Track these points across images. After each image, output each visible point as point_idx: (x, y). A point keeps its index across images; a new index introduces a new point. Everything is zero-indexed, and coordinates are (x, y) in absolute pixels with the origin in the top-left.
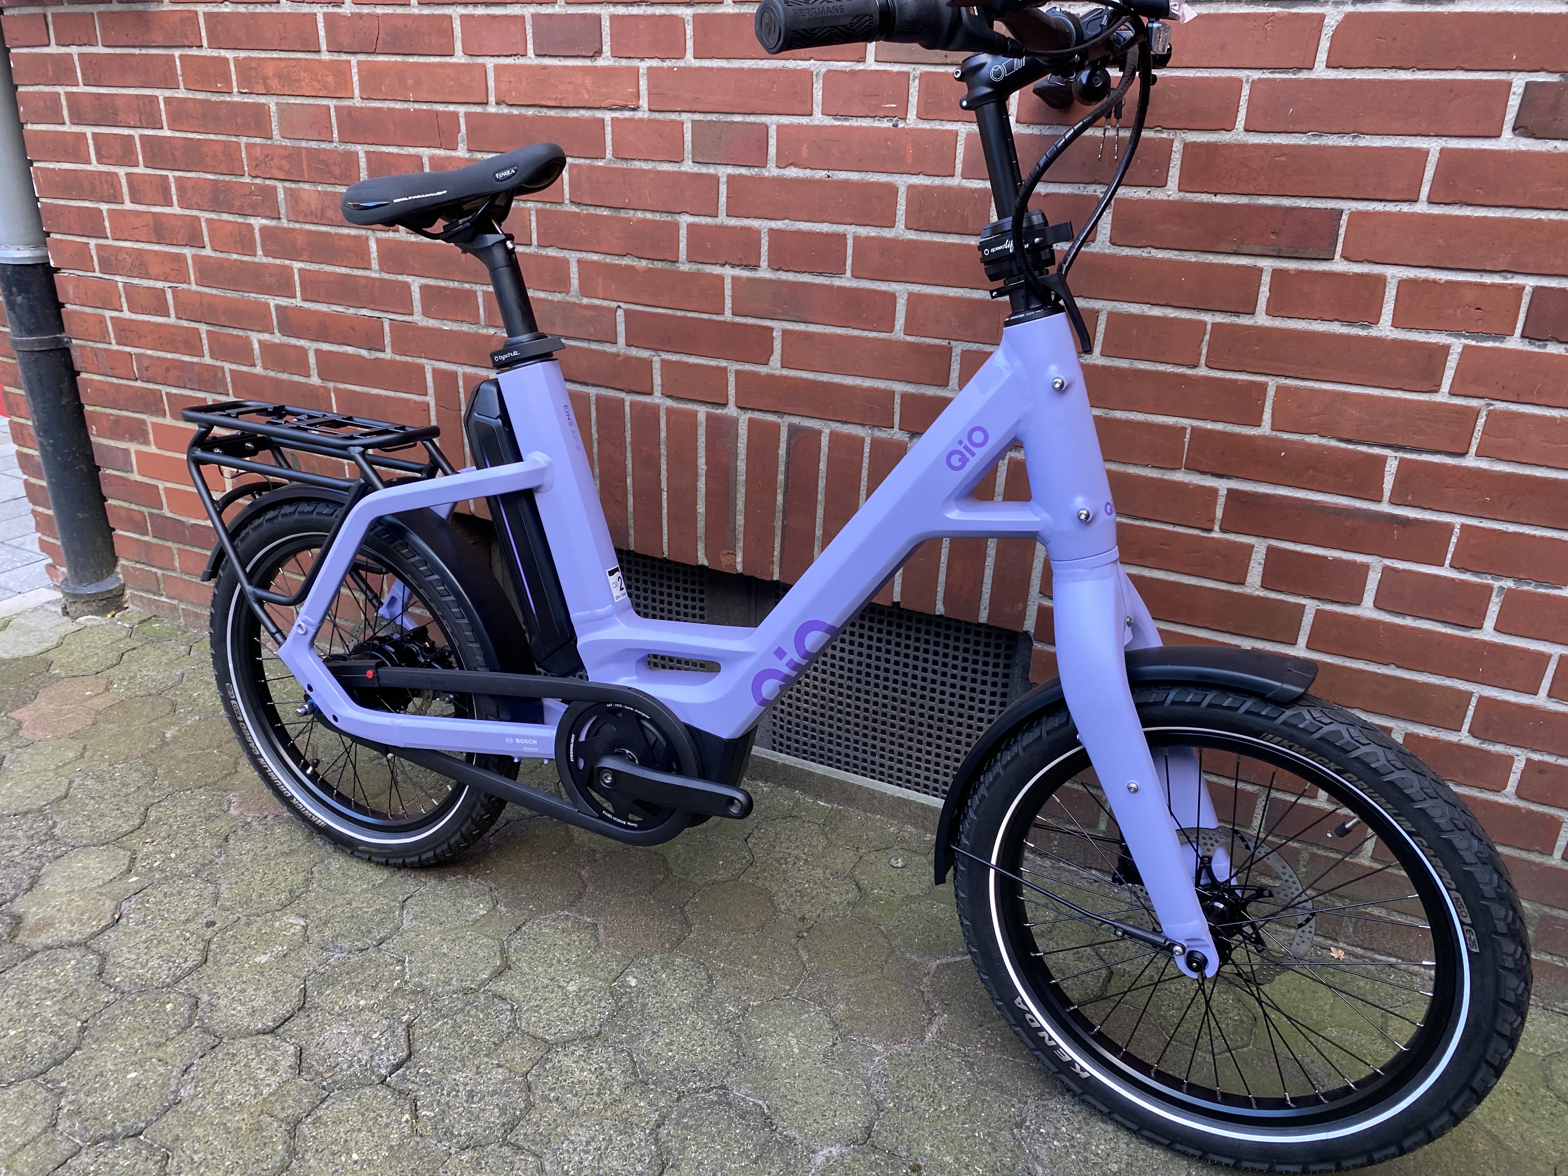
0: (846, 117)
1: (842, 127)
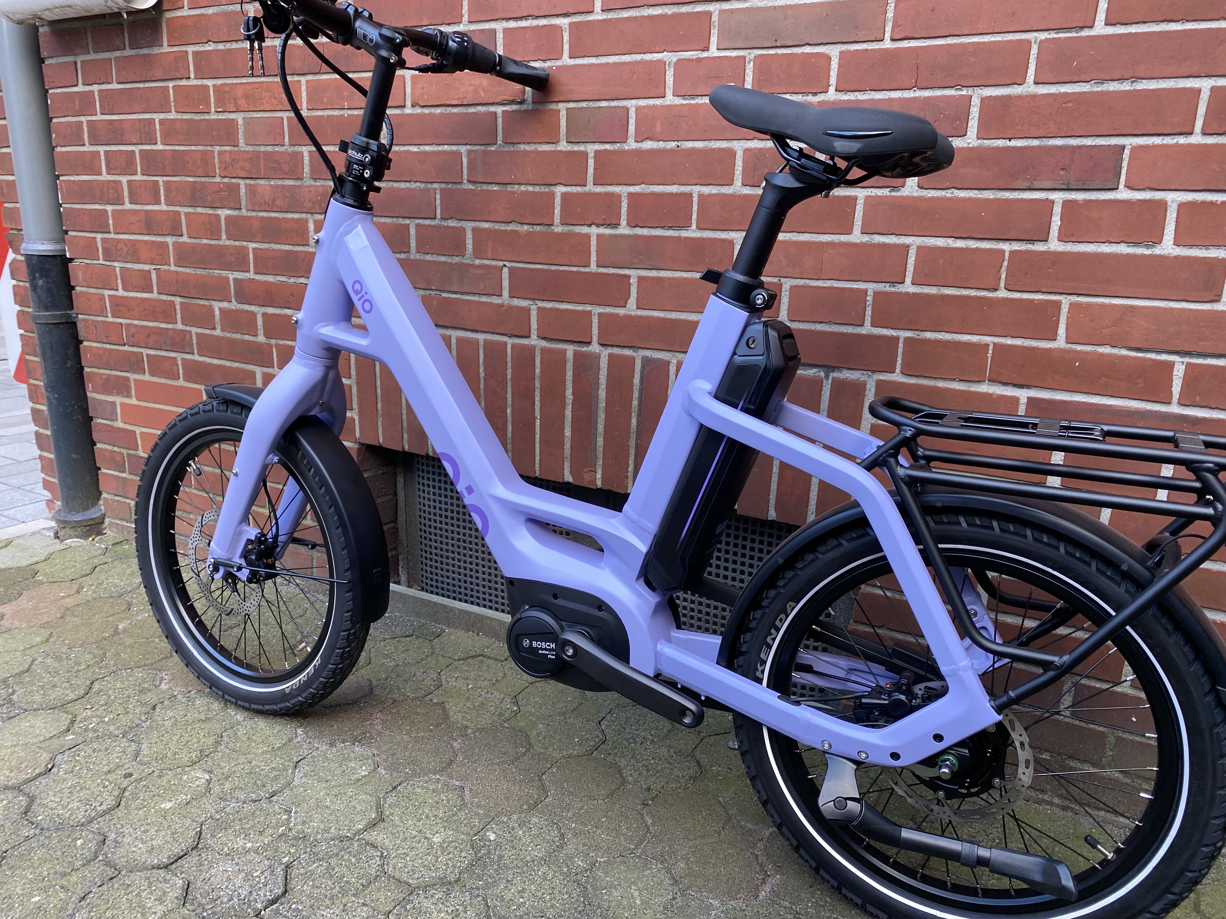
0: (693, 96)
1: (690, 104)
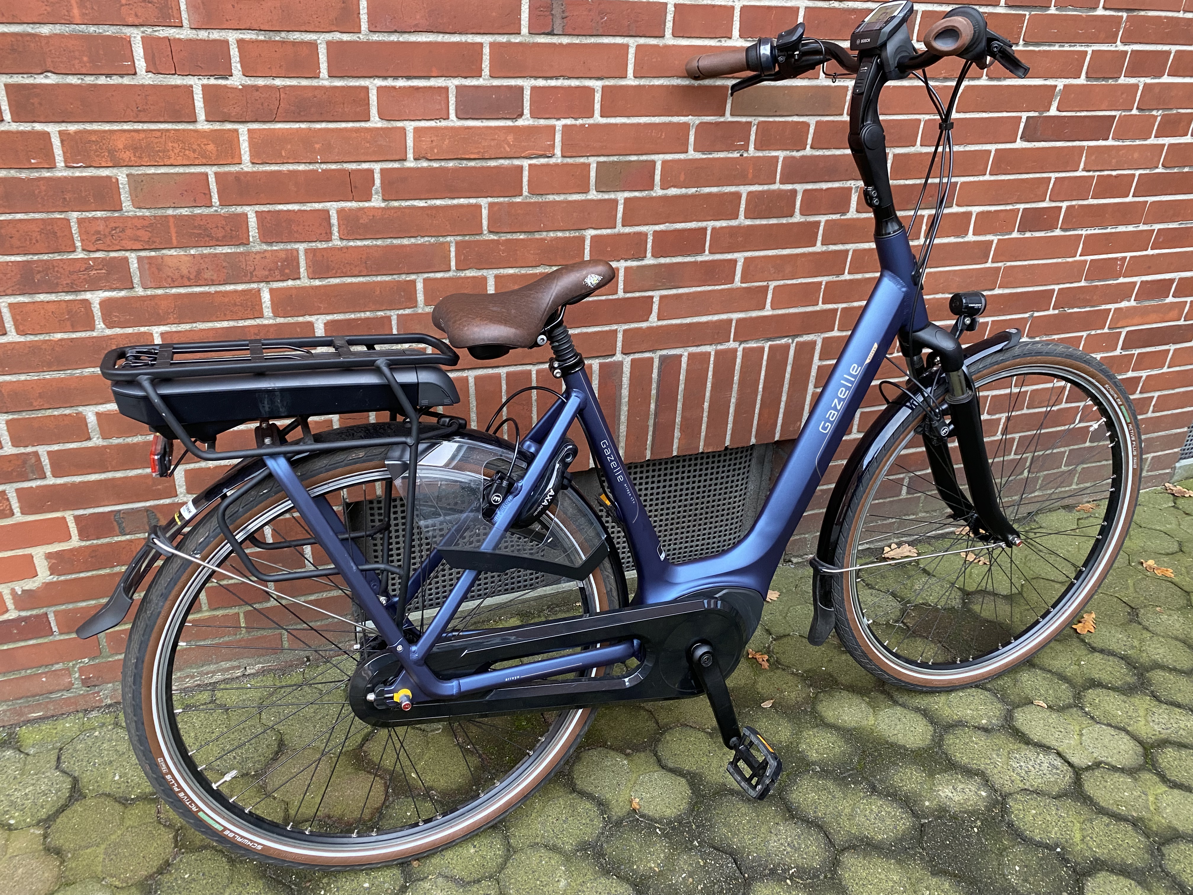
0: (711, 152)
1: (708, 158)
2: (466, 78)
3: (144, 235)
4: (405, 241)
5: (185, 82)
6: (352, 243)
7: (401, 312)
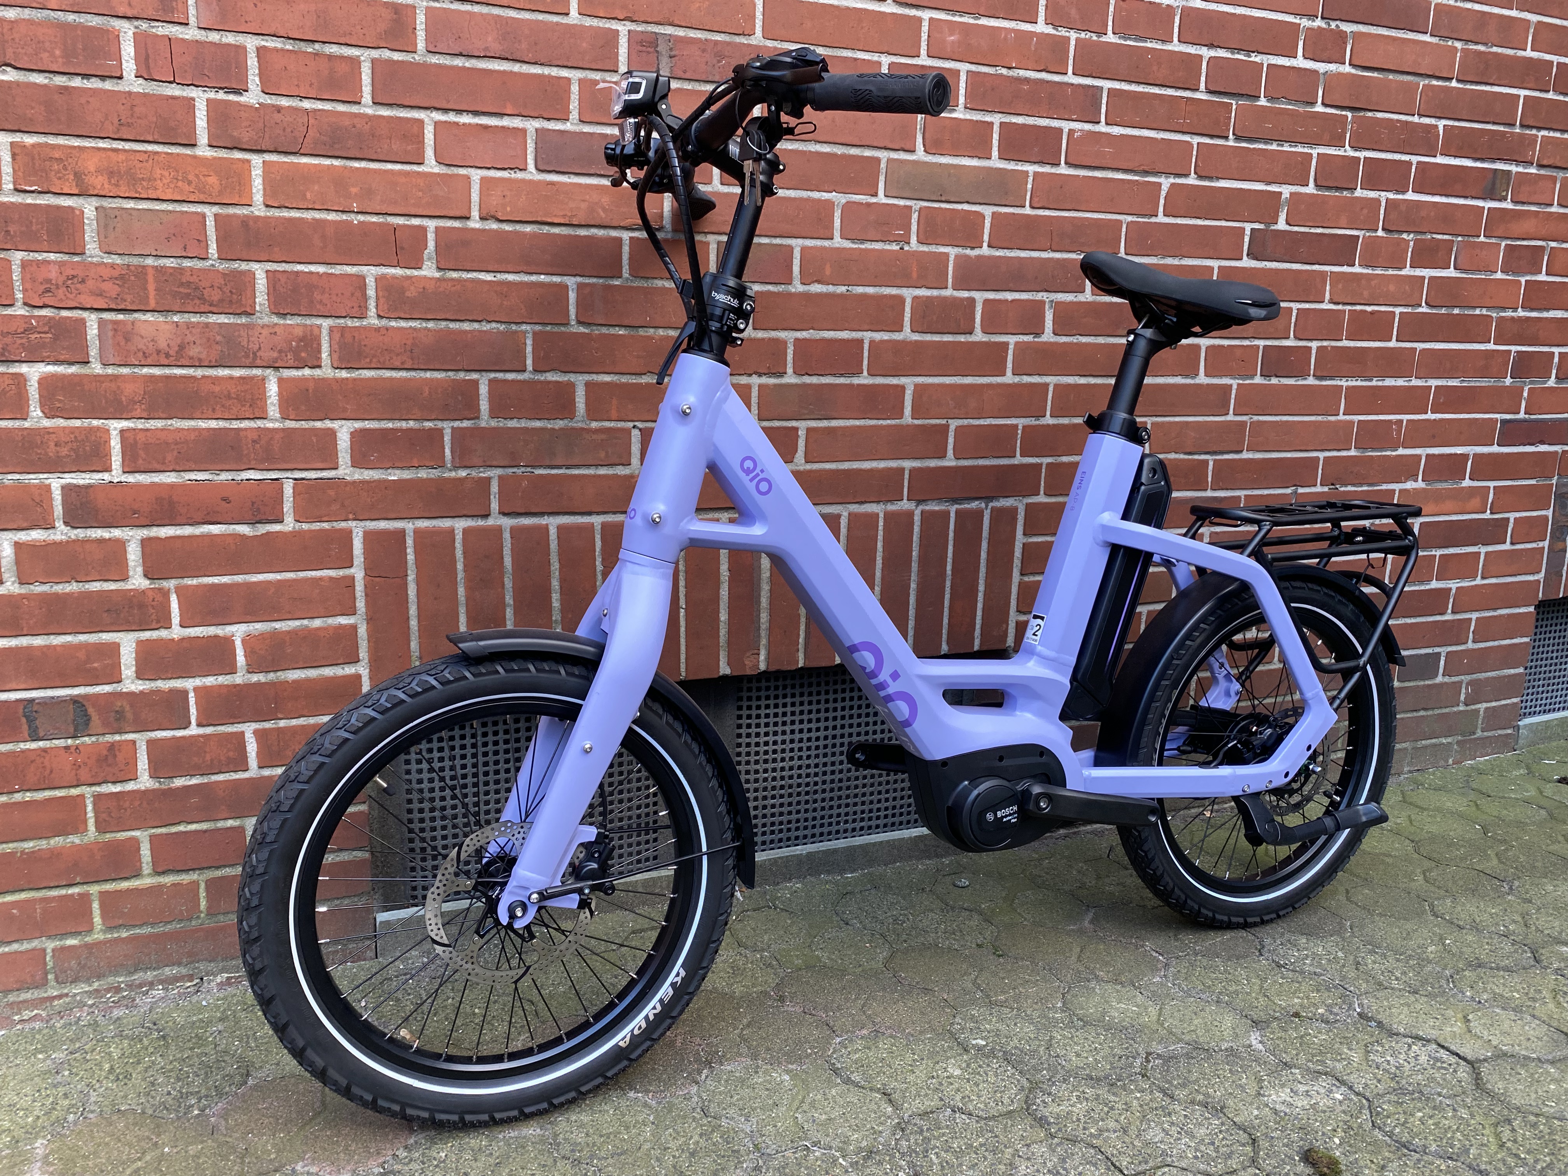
0: (863, 241)
1: (860, 249)
2: (549, 119)
3: (112, 289)
4: (466, 326)
5: (185, 94)
6: (393, 324)
7: (457, 424)
